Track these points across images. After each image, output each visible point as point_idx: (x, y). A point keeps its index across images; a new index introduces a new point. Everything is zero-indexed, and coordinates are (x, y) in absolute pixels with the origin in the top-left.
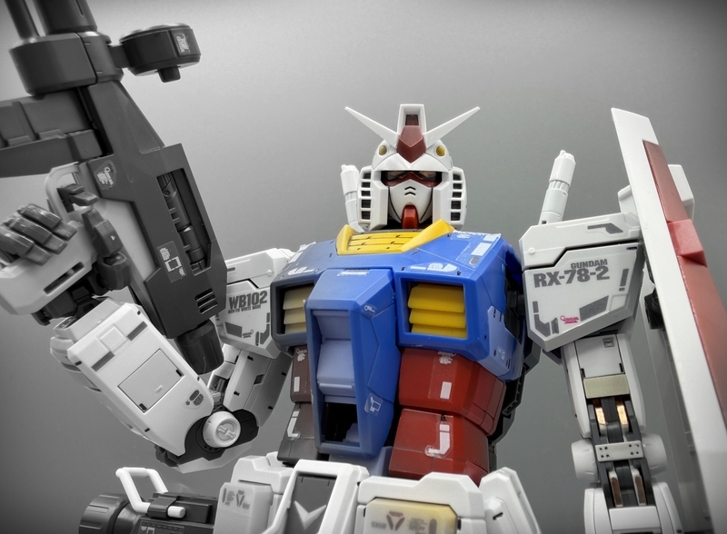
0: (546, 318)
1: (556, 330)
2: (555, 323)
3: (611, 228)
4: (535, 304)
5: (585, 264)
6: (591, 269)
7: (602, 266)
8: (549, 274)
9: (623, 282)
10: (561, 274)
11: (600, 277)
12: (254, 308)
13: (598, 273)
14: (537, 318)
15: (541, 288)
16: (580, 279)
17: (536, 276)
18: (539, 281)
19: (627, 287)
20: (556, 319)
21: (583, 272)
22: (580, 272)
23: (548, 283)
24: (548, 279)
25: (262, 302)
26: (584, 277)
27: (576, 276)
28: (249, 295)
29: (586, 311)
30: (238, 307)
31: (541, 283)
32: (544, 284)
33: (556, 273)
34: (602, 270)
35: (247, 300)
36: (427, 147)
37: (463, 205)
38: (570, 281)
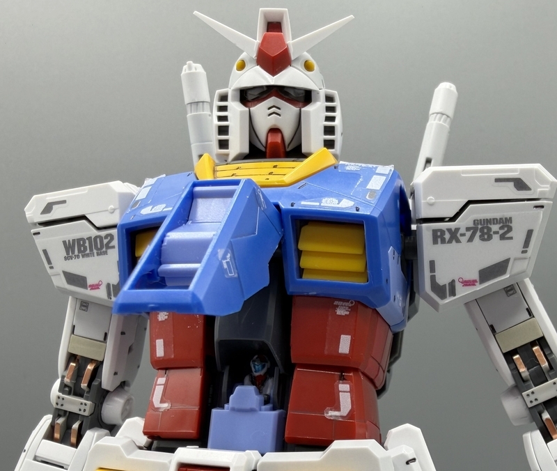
0: (443, 280)
1: (453, 293)
2: (452, 284)
3: (520, 184)
4: (432, 264)
5: (488, 221)
6: (495, 228)
7: (506, 224)
8: (449, 230)
9: (527, 243)
10: (462, 231)
11: (503, 237)
12: (98, 254)
13: (501, 232)
14: (433, 278)
15: (440, 246)
16: (482, 238)
17: (435, 232)
18: (438, 237)
20: (453, 281)
21: (485, 231)
22: (482, 230)
23: (447, 240)
24: (447, 236)
25: (108, 247)
26: (486, 236)
27: (478, 234)
28: (89, 239)
29: (486, 273)
30: (76, 252)
31: (439, 240)
32: (443, 241)
33: (457, 230)
34: (506, 229)
35: (87, 244)
36: (293, 58)
37: (338, 131)
38: (471, 239)
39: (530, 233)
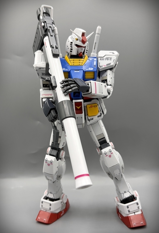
3: (113, 53)
4: (99, 63)
6: (109, 59)
7: (111, 58)
11: (110, 60)
14: (99, 65)
16: (107, 60)
19: (114, 62)
20: (102, 65)
22: (107, 59)
29: (107, 65)
32: (101, 60)
33: (104, 59)
38: (106, 60)
39: (114, 60)
